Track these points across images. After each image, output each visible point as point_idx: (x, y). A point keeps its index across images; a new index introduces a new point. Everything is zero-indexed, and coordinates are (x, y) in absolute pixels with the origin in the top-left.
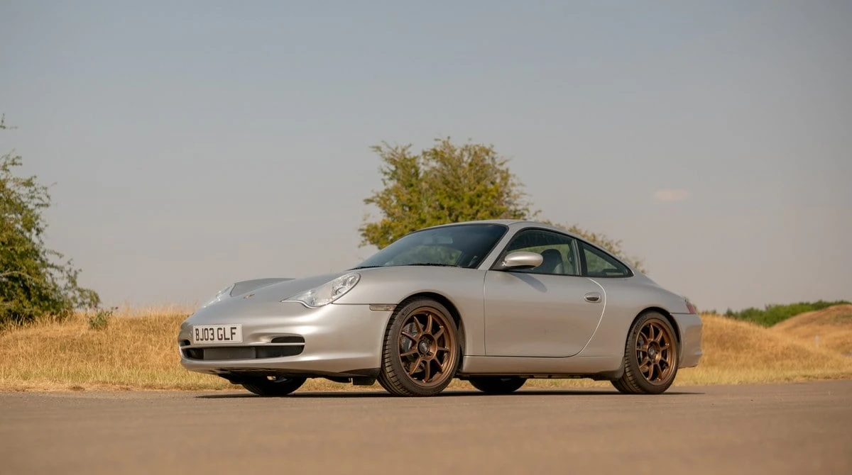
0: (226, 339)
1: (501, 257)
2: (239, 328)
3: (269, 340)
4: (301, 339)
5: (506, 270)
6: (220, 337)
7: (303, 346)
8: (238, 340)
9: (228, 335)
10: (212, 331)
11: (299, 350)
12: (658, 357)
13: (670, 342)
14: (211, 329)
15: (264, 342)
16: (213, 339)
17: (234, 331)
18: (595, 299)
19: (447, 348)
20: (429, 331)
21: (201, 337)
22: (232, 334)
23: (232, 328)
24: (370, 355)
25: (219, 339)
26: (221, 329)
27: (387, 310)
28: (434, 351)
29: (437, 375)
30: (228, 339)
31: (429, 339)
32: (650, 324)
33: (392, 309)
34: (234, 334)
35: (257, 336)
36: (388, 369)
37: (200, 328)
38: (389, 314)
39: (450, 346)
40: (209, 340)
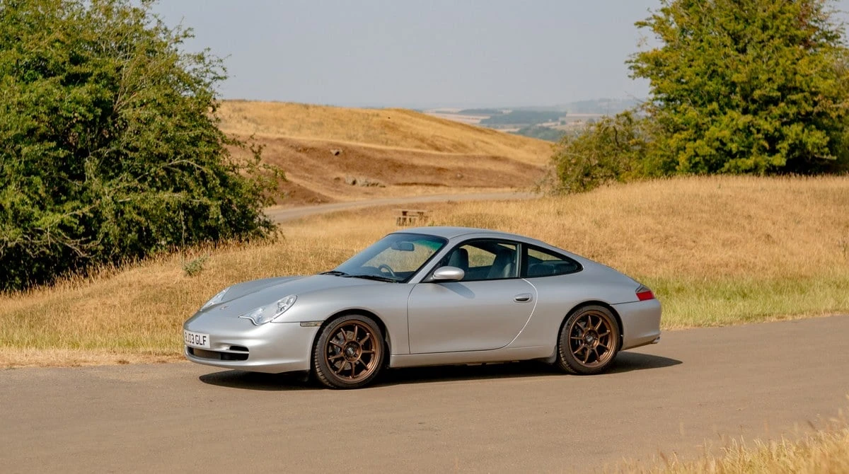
0: (200, 344)
1: (432, 272)
2: (208, 336)
3: (228, 348)
4: (245, 349)
5: (436, 282)
7: (248, 354)
8: (207, 346)
9: (202, 342)
11: (245, 357)
12: (597, 343)
13: (610, 329)
15: (225, 349)
16: (194, 342)
17: (205, 339)
18: (525, 300)
19: (373, 350)
20: (354, 338)
22: (204, 341)
23: (204, 337)
24: (300, 361)
25: (197, 343)
26: (198, 336)
27: (316, 325)
28: (359, 354)
29: (364, 371)
30: (202, 344)
31: (354, 345)
32: (587, 315)
33: (320, 324)
35: (220, 345)
36: (318, 370)
37: (187, 333)
38: (316, 329)
39: (376, 348)
40: (191, 343)
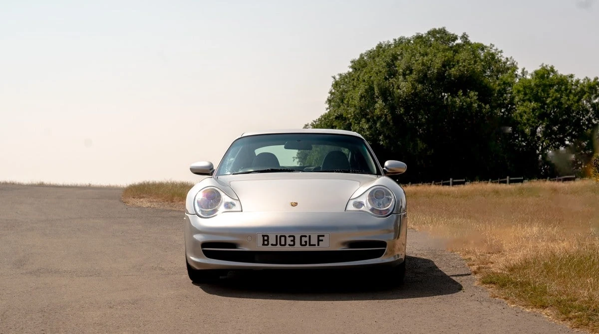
0: (310, 245)
2: (328, 235)
6: (303, 243)
7: (384, 251)
8: (326, 246)
10: (292, 238)
14: (290, 236)
15: (346, 247)
17: (321, 238)
21: (272, 240)
22: (319, 241)
26: (306, 236)
30: (315, 245)
34: (322, 240)
35: (344, 243)
37: (272, 235)
40: (287, 245)
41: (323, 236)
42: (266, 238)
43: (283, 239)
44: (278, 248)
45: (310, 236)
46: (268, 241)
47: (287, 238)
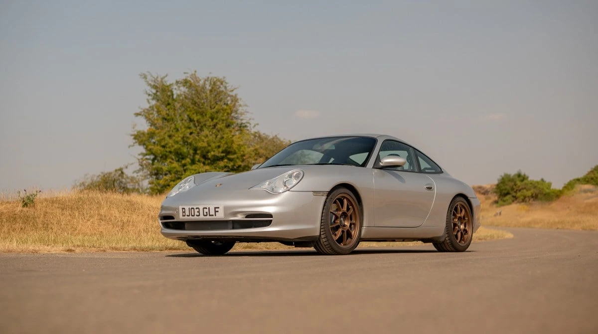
0: (210, 215)
1: (378, 158)
2: (222, 207)
3: (244, 216)
4: (270, 216)
5: (382, 168)
6: (205, 214)
7: (271, 221)
8: (220, 216)
9: (212, 212)
10: (198, 210)
11: (268, 223)
12: (462, 227)
13: (468, 217)
14: (196, 208)
15: (240, 217)
16: (199, 215)
17: (217, 210)
18: (430, 188)
19: (354, 221)
20: (345, 209)
21: (187, 213)
22: (216, 212)
23: (215, 208)
24: (313, 227)
25: (204, 215)
26: (206, 208)
27: (323, 196)
28: (347, 223)
29: (350, 240)
30: (213, 215)
31: (344, 215)
32: (457, 205)
33: (326, 195)
34: (218, 211)
35: (235, 214)
36: (323, 236)
37: (187, 208)
38: (324, 198)
39: (356, 220)
40: (195, 216)
41: (218, 208)
42: (184, 210)
43: (193, 210)
44: (191, 218)
45: (209, 208)
46: (185, 212)
47: (195, 210)
